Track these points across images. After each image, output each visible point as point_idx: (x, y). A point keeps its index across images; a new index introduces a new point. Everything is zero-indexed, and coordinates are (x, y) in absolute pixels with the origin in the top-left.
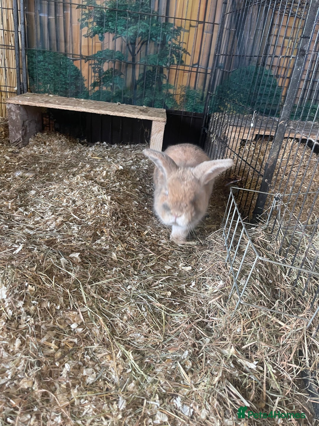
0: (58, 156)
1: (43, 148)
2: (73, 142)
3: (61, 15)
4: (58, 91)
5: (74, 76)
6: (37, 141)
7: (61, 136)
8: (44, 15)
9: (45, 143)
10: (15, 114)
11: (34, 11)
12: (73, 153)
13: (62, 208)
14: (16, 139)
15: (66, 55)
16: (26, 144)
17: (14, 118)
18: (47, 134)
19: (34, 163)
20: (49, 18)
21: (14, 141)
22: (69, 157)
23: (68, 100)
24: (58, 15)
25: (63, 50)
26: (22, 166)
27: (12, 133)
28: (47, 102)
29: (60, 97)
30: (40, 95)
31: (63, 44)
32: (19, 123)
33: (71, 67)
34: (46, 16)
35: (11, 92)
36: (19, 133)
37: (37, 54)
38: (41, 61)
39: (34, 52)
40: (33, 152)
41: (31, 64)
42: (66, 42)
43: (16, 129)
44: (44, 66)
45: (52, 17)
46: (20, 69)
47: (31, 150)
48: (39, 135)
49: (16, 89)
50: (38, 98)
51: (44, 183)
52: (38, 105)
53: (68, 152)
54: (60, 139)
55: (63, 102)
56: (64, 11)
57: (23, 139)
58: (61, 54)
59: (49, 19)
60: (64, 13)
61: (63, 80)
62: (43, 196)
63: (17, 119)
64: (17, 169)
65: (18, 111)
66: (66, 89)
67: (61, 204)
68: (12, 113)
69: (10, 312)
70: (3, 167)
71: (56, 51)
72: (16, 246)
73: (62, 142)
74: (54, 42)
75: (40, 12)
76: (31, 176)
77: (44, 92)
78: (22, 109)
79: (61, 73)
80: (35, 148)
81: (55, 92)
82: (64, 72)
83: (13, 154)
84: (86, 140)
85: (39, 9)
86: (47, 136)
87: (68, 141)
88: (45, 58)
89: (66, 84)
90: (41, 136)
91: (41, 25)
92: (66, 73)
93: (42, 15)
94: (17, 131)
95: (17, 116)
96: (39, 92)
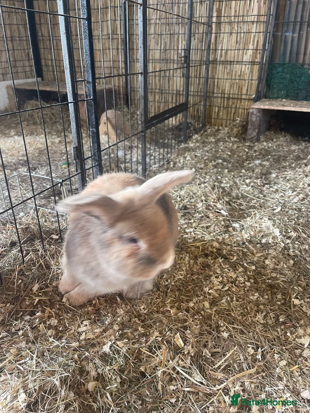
0: (286, 151)
1: (272, 144)
2: (296, 140)
3: (305, 32)
4: (289, 96)
5: (307, 82)
6: (266, 138)
7: (286, 134)
8: (289, 34)
9: (272, 140)
10: (255, 116)
11: (281, 31)
12: (299, 149)
13: (300, 189)
14: (252, 136)
15: (303, 65)
16: (258, 140)
17: (254, 119)
18: (274, 133)
19: (268, 155)
20: (294, 35)
21: (249, 137)
22: (296, 151)
23: (299, 103)
24: (302, 33)
25: (301, 61)
26: (258, 157)
27: (250, 132)
28: (283, 105)
29: (291, 101)
30: (274, 100)
31: (301, 57)
32: (257, 124)
33: (306, 75)
34: (291, 34)
35: (249, 99)
36: (255, 131)
37: (277, 66)
38: (279, 72)
39: (275, 65)
40: (263, 147)
41: (270, 75)
42: (305, 54)
43: (253, 128)
44: (282, 75)
45: (296, 35)
46: (260, 80)
47: (262, 145)
48: (268, 133)
49: (254, 96)
50: (274, 102)
51: (279, 170)
52: (276, 108)
53: (293, 147)
54: (285, 136)
55: (297, 105)
56: (307, 28)
57: (257, 136)
58: (299, 65)
59: (293, 37)
60: (307, 30)
61: (296, 86)
62: (282, 179)
63: (256, 120)
64: (255, 158)
65: (258, 114)
66: (298, 94)
67: (298, 186)
68: (253, 116)
69: (283, 245)
70: (244, 157)
71: (294, 62)
72: (276, 208)
73: (287, 139)
74: (294, 55)
75: (286, 32)
76: (268, 164)
77: (277, 98)
78: (261, 112)
79: (296, 81)
80: (265, 144)
81: (287, 97)
82: (298, 80)
83: (250, 148)
84: (307, 138)
85: (285, 29)
86: (274, 134)
87: (292, 139)
88: (283, 69)
89: (298, 89)
90: (269, 134)
91: (286, 42)
92: (300, 80)
93: (287, 34)
94: (254, 130)
95: (256, 118)
96: (273, 98)
